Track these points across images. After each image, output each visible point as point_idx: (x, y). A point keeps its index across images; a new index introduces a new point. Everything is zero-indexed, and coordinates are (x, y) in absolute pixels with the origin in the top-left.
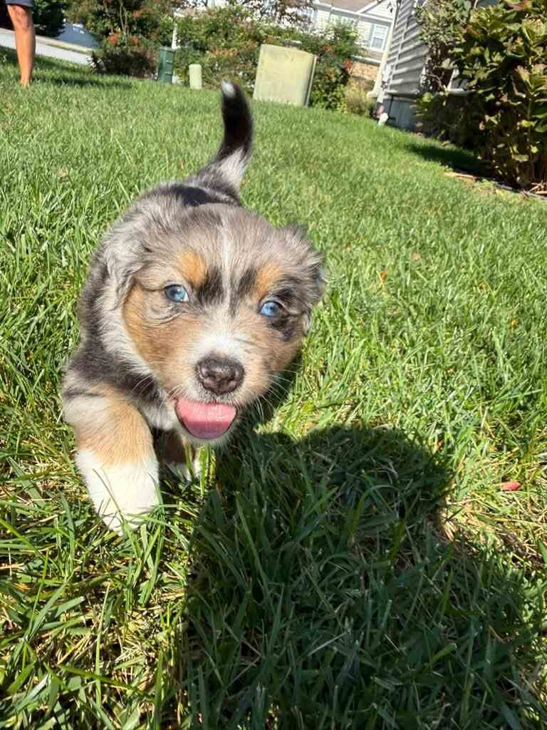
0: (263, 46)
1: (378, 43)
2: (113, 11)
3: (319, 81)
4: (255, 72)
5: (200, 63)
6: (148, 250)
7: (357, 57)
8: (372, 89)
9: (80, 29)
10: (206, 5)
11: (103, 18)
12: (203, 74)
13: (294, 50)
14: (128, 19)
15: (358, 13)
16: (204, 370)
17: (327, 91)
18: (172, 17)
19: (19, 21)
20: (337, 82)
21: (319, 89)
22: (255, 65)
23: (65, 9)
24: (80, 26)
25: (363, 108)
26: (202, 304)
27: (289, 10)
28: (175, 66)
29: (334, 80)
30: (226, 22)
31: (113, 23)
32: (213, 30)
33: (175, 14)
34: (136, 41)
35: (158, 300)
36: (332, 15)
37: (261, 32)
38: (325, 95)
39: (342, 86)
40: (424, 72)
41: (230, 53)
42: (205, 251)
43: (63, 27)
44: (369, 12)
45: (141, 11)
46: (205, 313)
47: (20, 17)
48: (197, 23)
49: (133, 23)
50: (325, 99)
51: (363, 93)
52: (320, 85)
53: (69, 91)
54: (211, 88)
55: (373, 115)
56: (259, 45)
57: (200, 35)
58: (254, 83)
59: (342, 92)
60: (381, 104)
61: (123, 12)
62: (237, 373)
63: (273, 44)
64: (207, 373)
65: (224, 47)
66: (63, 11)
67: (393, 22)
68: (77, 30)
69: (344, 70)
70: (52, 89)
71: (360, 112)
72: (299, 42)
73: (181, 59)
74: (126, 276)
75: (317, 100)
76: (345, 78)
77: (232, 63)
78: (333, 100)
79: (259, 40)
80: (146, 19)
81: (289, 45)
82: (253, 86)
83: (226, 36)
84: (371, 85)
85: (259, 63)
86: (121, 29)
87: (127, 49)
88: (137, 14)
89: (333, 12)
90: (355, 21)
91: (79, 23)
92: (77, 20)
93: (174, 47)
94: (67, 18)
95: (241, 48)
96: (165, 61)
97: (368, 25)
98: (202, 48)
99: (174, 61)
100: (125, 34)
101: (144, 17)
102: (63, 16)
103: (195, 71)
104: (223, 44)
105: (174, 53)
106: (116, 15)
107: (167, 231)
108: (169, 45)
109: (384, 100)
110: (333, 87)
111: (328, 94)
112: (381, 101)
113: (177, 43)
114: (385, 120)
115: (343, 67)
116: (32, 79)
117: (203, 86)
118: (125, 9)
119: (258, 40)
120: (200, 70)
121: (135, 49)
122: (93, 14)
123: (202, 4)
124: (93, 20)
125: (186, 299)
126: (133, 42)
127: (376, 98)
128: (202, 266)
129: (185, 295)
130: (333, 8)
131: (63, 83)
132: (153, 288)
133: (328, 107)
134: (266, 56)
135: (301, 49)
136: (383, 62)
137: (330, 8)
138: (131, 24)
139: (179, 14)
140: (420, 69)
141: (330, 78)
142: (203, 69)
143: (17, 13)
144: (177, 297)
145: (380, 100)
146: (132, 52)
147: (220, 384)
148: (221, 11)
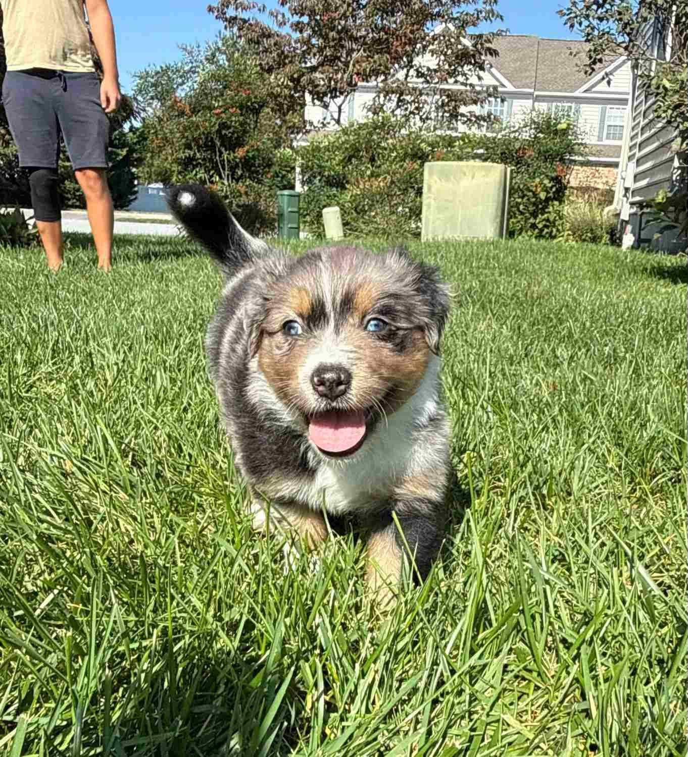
0: (427, 164)
1: (615, 131)
2: (207, 155)
3: (519, 200)
4: (421, 203)
5: (338, 204)
6: (266, 299)
7: (576, 158)
8: (611, 202)
9: (158, 189)
10: (338, 122)
11: (195, 167)
12: (343, 220)
13: (478, 163)
14: (229, 161)
15: (578, 93)
16: (316, 379)
17: (534, 215)
18: (292, 148)
19: (91, 188)
20: (548, 199)
21: (522, 213)
22: (419, 192)
23: (137, 167)
24: (160, 185)
25: (599, 233)
26: (311, 330)
27: (463, 109)
28: (301, 214)
29: (543, 196)
30: (369, 141)
31: (207, 171)
32: (353, 154)
33: (295, 144)
34: (243, 190)
35: (279, 338)
36: (536, 104)
37: (423, 145)
38: (532, 221)
39: (556, 203)
40: (676, 163)
41: (380, 183)
42: (308, 286)
43: (136, 192)
44: (594, 90)
45: (246, 148)
46: (315, 337)
47: (92, 183)
48: (327, 149)
49: (237, 165)
50: (534, 226)
51: (597, 212)
52: (521, 207)
53: (162, 266)
54: (358, 237)
55: (615, 239)
56: (422, 165)
57: (334, 164)
58: (420, 219)
59: (558, 213)
60: (627, 222)
61: (221, 153)
62: (343, 376)
63: (443, 160)
64: (318, 381)
65: (370, 177)
66: (134, 170)
67: (630, 97)
68: (155, 192)
69: (557, 180)
70: (141, 265)
71: (595, 239)
72: (481, 151)
73: (309, 203)
74: (252, 325)
75: (521, 229)
76: (559, 191)
77: (386, 196)
78: (546, 226)
79: (422, 158)
80: (254, 158)
81: (468, 157)
82: (419, 224)
83: (372, 160)
84: (608, 197)
85: (425, 190)
86: (221, 177)
87: (231, 203)
88: (240, 153)
89: (538, 99)
90: (573, 105)
91: (156, 182)
92: (154, 177)
93: (299, 188)
94: (138, 178)
95: (394, 173)
96: (287, 209)
97: (597, 108)
98: (339, 183)
99: (300, 209)
100: (226, 182)
101: (250, 155)
102: (133, 177)
103: (332, 217)
104: (369, 173)
105: (299, 196)
106: (211, 160)
107: (279, 278)
108: (292, 187)
109: (630, 215)
110: (540, 207)
111: (535, 218)
112: (627, 219)
113: (303, 183)
114: (631, 243)
115: (554, 175)
116: (112, 259)
117: (345, 236)
118: (223, 150)
119: (420, 158)
120: (338, 215)
121: (244, 200)
122: (179, 164)
123: (333, 122)
124: (180, 173)
125: (300, 332)
126: (239, 191)
127: (618, 215)
128: (306, 298)
129: (299, 328)
130: (536, 93)
131: (153, 258)
132: (276, 330)
133: (540, 236)
134: (435, 177)
135: (485, 160)
136: (623, 160)
137: (532, 94)
138: (233, 169)
139: (301, 142)
140: (671, 160)
141: (535, 195)
142: (344, 212)
143: (88, 178)
144: (293, 332)
145: (625, 216)
146: (238, 206)
147: (331, 389)
148: (361, 127)
